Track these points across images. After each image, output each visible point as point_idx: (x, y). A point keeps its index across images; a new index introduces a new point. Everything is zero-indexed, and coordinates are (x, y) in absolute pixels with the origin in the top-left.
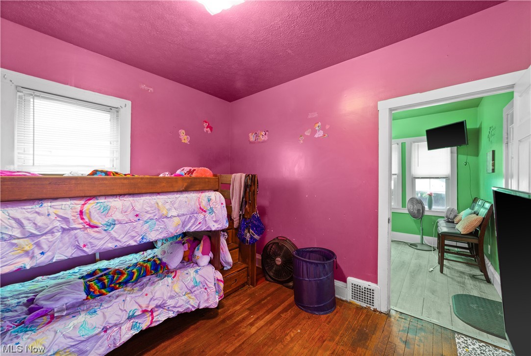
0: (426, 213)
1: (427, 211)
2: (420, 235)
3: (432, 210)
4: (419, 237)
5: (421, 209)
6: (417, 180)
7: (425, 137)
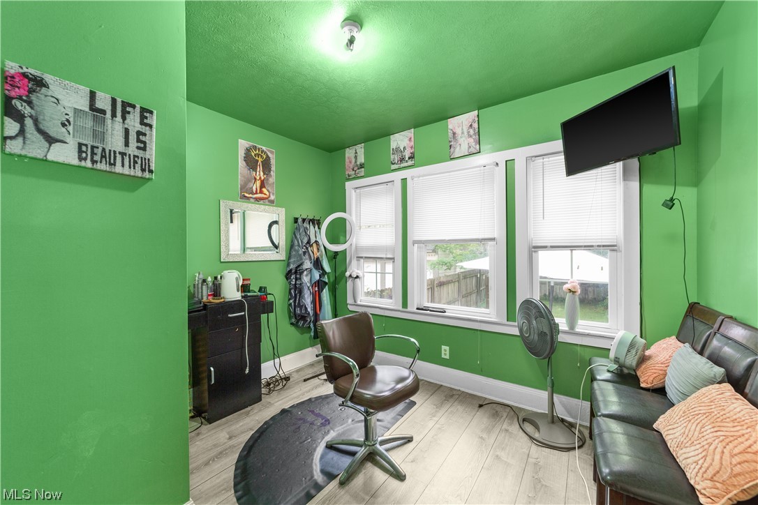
0: (562, 338)
1: (565, 332)
2: (545, 390)
3: (578, 330)
4: (544, 395)
5: (546, 330)
6: (541, 253)
7: (559, 145)
